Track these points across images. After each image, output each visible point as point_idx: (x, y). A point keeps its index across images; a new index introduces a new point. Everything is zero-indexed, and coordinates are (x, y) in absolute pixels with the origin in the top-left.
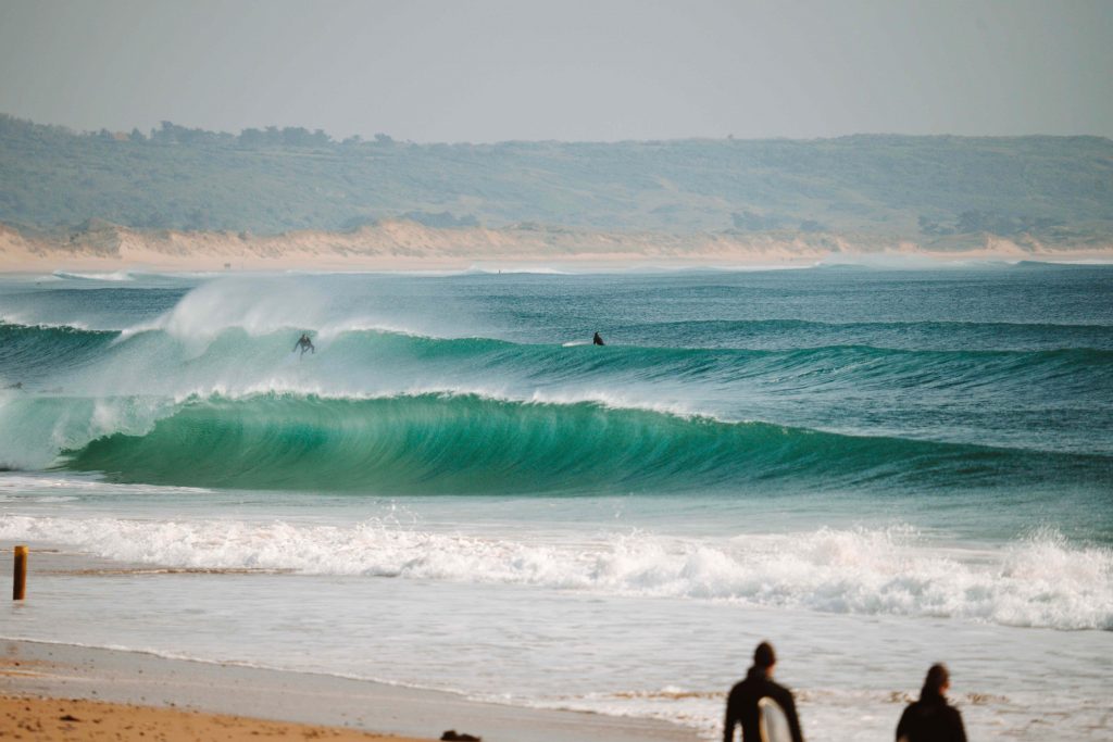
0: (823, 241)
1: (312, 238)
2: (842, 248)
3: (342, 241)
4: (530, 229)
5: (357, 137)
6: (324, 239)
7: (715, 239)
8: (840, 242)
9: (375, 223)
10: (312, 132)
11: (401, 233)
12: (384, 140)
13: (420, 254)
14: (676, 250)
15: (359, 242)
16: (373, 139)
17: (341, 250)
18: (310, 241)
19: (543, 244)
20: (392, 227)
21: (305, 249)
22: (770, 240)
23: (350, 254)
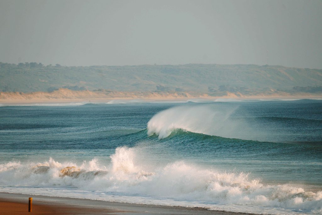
0: (183, 94)
1: (40, 94)
2: (188, 96)
3: (48, 95)
4: (101, 91)
5: (51, 65)
6: (43, 94)
7: (153, 93)
8: (187, 94)
9: (57, 89)
10: (38, 64)
11: (65, 92)
12: (58, 65)
13: (70, 98)
14: (142, 97)
15: (53, 95)
16: (55, 65)
17: (48, 97)
18: (40, 95)
19: (104, 95)
20: (63, 90)
21: (38, 97)
22: (168, 93)
23: (51, 98)
